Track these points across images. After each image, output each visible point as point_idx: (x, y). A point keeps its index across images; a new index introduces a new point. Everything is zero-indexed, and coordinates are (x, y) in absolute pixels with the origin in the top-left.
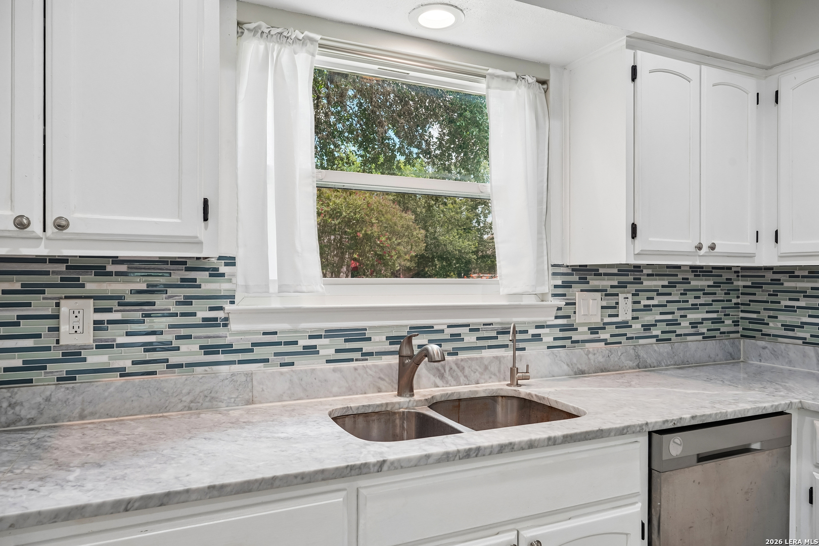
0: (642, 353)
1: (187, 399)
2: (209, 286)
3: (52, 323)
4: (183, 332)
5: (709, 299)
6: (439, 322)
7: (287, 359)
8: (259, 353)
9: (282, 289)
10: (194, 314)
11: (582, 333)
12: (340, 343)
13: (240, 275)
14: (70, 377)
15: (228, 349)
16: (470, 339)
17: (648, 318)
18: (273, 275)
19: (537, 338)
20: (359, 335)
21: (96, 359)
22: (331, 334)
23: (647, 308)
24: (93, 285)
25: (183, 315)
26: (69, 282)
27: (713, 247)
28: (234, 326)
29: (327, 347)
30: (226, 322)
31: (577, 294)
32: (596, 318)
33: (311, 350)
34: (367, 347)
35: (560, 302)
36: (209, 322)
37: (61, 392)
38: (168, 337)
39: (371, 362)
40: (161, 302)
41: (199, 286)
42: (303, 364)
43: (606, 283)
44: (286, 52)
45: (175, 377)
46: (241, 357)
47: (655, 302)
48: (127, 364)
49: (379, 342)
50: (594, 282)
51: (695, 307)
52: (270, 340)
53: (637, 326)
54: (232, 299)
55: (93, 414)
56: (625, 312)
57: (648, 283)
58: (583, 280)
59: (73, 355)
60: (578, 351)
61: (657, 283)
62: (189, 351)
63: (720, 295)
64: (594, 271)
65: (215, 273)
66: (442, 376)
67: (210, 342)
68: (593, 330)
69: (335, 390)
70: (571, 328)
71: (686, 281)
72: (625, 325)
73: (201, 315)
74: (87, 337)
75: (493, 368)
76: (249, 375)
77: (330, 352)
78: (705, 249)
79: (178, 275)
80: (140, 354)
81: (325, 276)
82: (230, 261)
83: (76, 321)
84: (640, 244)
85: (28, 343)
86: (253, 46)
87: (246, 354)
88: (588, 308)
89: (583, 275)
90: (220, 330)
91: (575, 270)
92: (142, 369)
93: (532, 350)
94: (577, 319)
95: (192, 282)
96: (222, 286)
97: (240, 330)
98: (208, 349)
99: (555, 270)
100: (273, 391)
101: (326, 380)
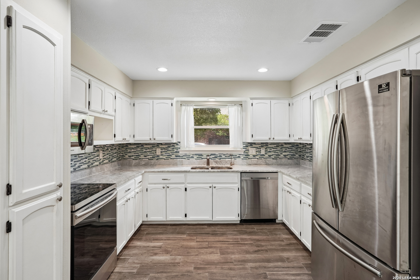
0: (267, 161)
1: (173, 164)
2: (176, 146)
3: (155, 151)
4: (173, 153)
5: (290, 150)
6: (217, 153)
7: (189, 158)
8: (184, 157)
9: (187, 147)
10: (174, 151)
11: (251, 156)
12: (198, 156)
13: (181, 145)
14: (158, 159)
15: (179, 156)
16: (223, 157)
17: (270, 154)
18: (186, 144)
19: (239, 157)
20: (201, 155)
21: (161, 157)
22: (196, 155)
23: (270, 152)
24: (160, 146)
25: (172, 151)
26: (158, 146)
27: (274, 139)
28: (180, 153)
29: (195, 157)
30: (179, 152)
31: (249, 148)
32: (255, 154)
33: (192, 157)
34: (202, 157)
35: (244, 150)
36: (176, 152)
37: (156, 161)
38: (171, 154)
39: (203, 160)
40: (170, 149)
41: (175, 146)
42: (191, 159)
43: (258, 146)
44: (189, 107)
45: (171, 160)
46: (181, 158)
47: (272, 150)
48: (165, 158)
49: (205, 156)
50: (254, 146)
51: (285, 152)
52: (186, 155)
53: (267, 156)
54: (180, 148)
55: (160, 165)
56: (263, 152)
57: (269, 146)
58: (251, 145)
59: (158, 156)
60: (249, 160)
61: (273, 146)
62: (173, 156)
63: (294, 148)
64: (255, 143)
65: (177, 144)
66: (217, 163)
67: (176, 155)
68: (254, 156)
69: (196, 164)
70: (248, 155)
71: (282, 145)
72: (263, 155)
73: (175, 151)
74: (160, 154)
75: (228, 162)
76: (182, 161)
77: (196, 158)
78: (272, 139)
79: (172, 145)
80: (167, 156)
82: (179, 142)
83: (158, 151)
84: (254, 138)
85: (153, 154)
86: (183, 108)
87: (182, 157)
88: (252, 151)
89: (251, 144)
90: (178, 153)
91: (249, 143)
92: (167, 159)
93: (238, 159)
94: (250, 153)
95: (174, 146)
96: (178, 146)
97: (181, 153)
98: (176, 156)
99: (244, 143)
100: (186, 163)
101: (195, 162)
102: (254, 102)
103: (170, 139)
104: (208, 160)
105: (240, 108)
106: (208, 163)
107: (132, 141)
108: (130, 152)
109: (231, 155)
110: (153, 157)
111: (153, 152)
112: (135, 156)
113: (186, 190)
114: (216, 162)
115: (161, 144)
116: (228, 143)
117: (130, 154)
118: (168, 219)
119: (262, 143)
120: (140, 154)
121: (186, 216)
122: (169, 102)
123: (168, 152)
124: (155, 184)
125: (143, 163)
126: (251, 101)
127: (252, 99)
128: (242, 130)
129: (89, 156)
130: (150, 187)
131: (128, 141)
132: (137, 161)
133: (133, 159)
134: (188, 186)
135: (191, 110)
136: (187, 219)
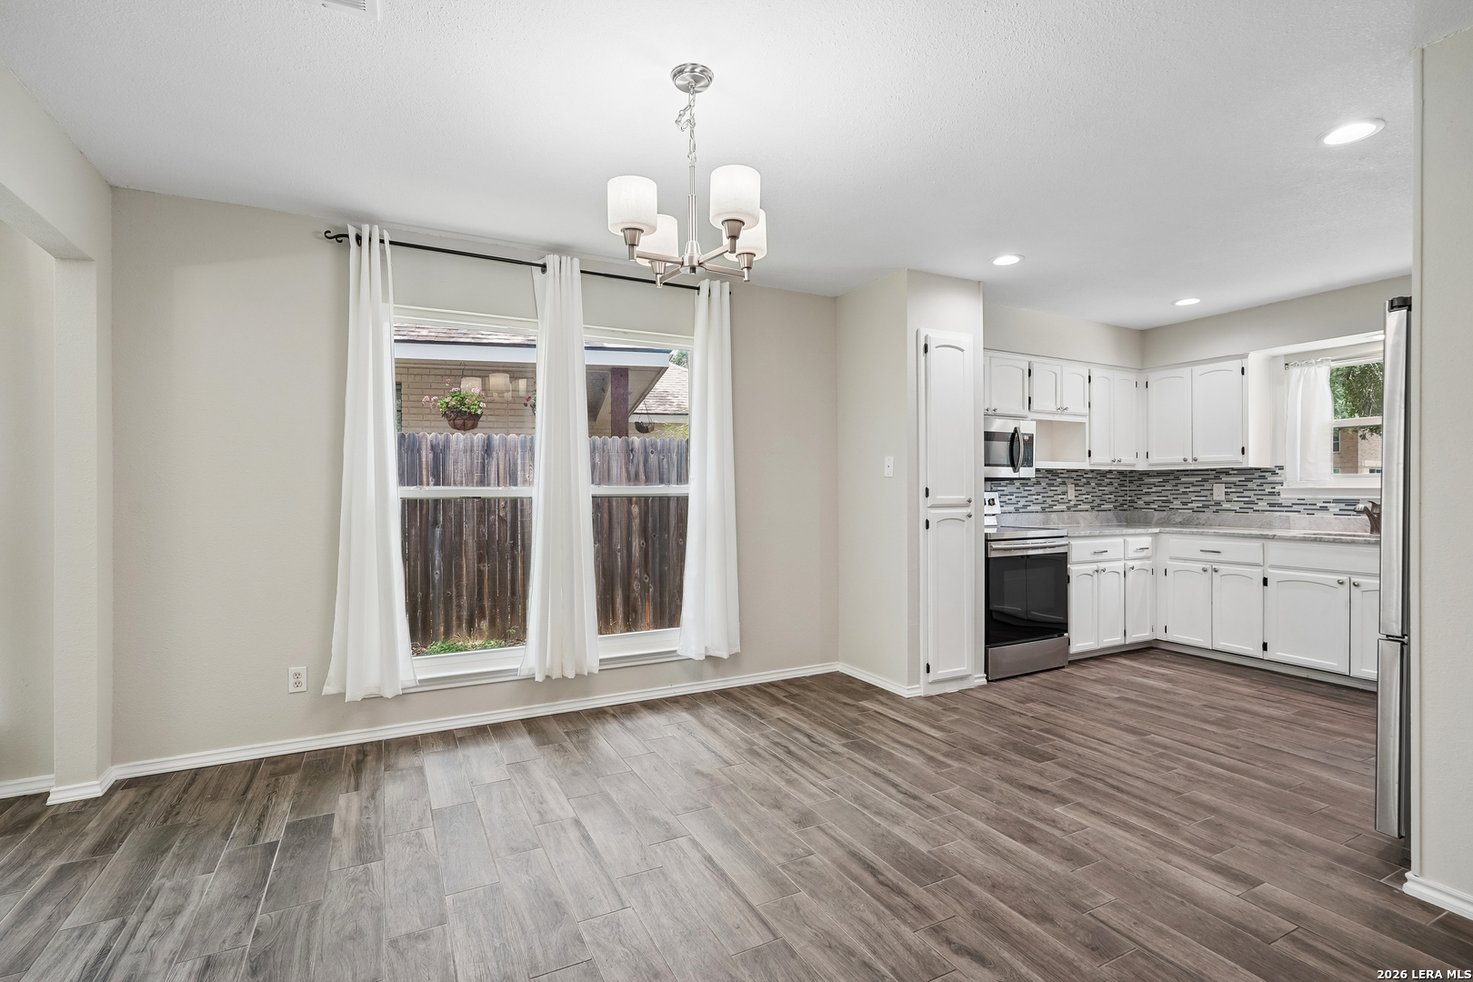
1: (1259, 524)
2: (1271, 479)
3: (1211, 492)
4: (1259, 497)
7: (1310, 512)
8: (1295, 508)
9: (1303, 479)
10: (1264, 490)
12: (1343, 506)
13: (1285, 474)
14: (1217, 511)
15: (1280, 505)
18: (1298, 473)
20: (1352, 503)
21: (1226, 506)
22: (1337, 501)
24: (1225, 479)
25: (1260, 490)
26: (1217, 478)
28: (1282, 496)
29: (1334, 508)
30: (1279, 494)
33: (1324, 509)
36: (1272, 494)
37: (1213, 516)
38: (1253, 498)
39: (1359, 516)
40: (1250, 485)
41: (1267, 478)
42: (1319, 515)
44: (1312, 369)
45: (1257, 514)
46: (1286, 509)
48: (1237, 508)
52: (1301, 502)
54: (1282, 484)
55: (1223, 525)
59: (1218, 503)
62: (1262, 505)
65: (1274, 473)
67: (1272, 502)
69: (1336, 528)
73: (1267, 490)
74: (1223, 497)
76: (1288, 517)
77: (1337, 510)
79: (1257, 475)
80: (1242, 505)
81: (1335, 472)
82: (1281, 468)
83: (1219, 492)
85: (1204, 499)
86: (1295, 372)
87: (1289, 508)
90: (1276, 497)
92: (1243, 511)
95: (1263, 477)
96: (1277, 479)
97: (1285, 497)
98: (1271, 505)
100: (1301, 525)
101: (1330, 523)
103: (1239, 457)
107: (1141, 466)
108: (1147, 493)
110: (1204, 506)
111: (1203, 493)
112: (1160, 504)
113: (1265, 582)
115: (1226, 472)
117: (1147, 499)
118: (1216, 647)
120: (1171, 497)
121: (1265, 647)
122: (1237, 365)
123: (1246, 493)
124: (1186, 560)
125: (1179, 520)
129: (1044, 491)
130: (1172, 565)
131: (1134, 465)
132: (1165, 513)
133: (1155, 510)
134: (1272, 574)
135: (1320, 376)
136: (1269, 655)
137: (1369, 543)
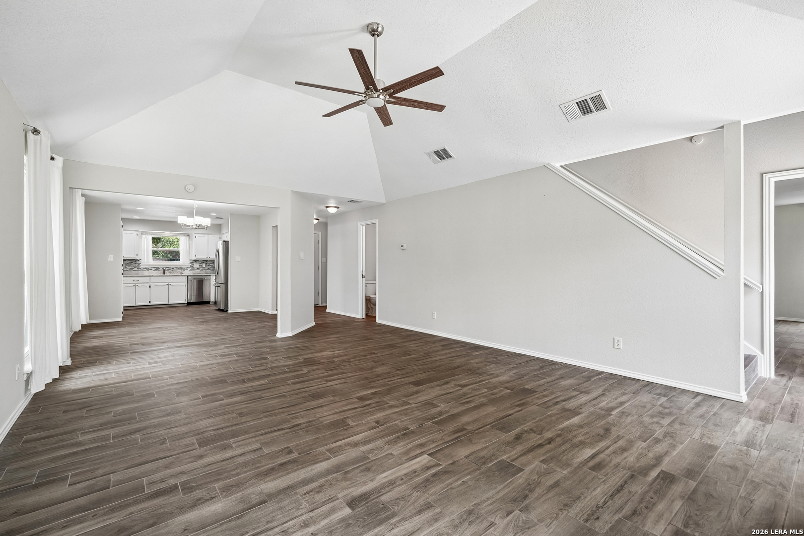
1: (135, 274)
2: (138, 262)
4: (135, 267)
6: (170, 267)
7: (148, 270)
10: (136, 265)
11: (196, 269)
12: (155, 269)
13: (142, 261)
15: (140, 269)
16: (175, 269)
17: (209, 267)
18: (145, 261)
19: (187, 268)
20: (158, 268)
23: (209, 265)
29: (153, 269)
31: (194, 263)
32: (198, 267)
33: (151, 269)
35: (191, 264)
36: (138, 266)
38: (133, 267)
39: (160, 271)
40: (132, 264)
42: (150, 271)
43: (200, 262)
44: (149, 236)
45: (134, 271)
48: (128, 270)
49: (161, 269)
50: (198, 262)
52: (145, 268)
53: (206, 268)
54: (141, 263)
56: (204, 265)
57: (208, 262)
60: (194, 271)
61: (211, 262)
62: (136, 269)
64: (198, 260)
72: (204, 268)
75: (179, 273)
76: (143, 271)
79: (134, 261)
81: (153, 260)
82: (140, 259)
84: (196, 257)
86: (144, 236)
87: (143, 269)
88: (196, 265)
89: (196, 261)
91: (194, 260)
92: (130, 270)
93: (186, 270)
94: (194, 267)
95: (136, 262)
97: (141, 267)
98: (138, 269)
99: (190, 260)
100: (146, 273)
101: (153, 273)
102: (197, 235)
103: (136, 256)
104: (164, 270)
105: (187, 238)
106: (164, 273)
109: (181, 268)
113: (150, 287)
114: (170, 273)
116: (178, 260)
119: (203, 260)
121: (150, 302)
122: (136, 233)
123: (131, 266)
124: (128, 284)
126: (195, 235)
127: (195, 234)
128: (189, 252)
130: (124, 286)
134: (152, 285)
135: (150, 238)
136: (152, 304)
137: (162, 276)
